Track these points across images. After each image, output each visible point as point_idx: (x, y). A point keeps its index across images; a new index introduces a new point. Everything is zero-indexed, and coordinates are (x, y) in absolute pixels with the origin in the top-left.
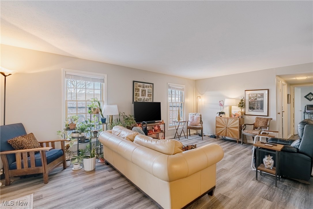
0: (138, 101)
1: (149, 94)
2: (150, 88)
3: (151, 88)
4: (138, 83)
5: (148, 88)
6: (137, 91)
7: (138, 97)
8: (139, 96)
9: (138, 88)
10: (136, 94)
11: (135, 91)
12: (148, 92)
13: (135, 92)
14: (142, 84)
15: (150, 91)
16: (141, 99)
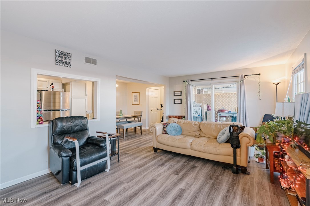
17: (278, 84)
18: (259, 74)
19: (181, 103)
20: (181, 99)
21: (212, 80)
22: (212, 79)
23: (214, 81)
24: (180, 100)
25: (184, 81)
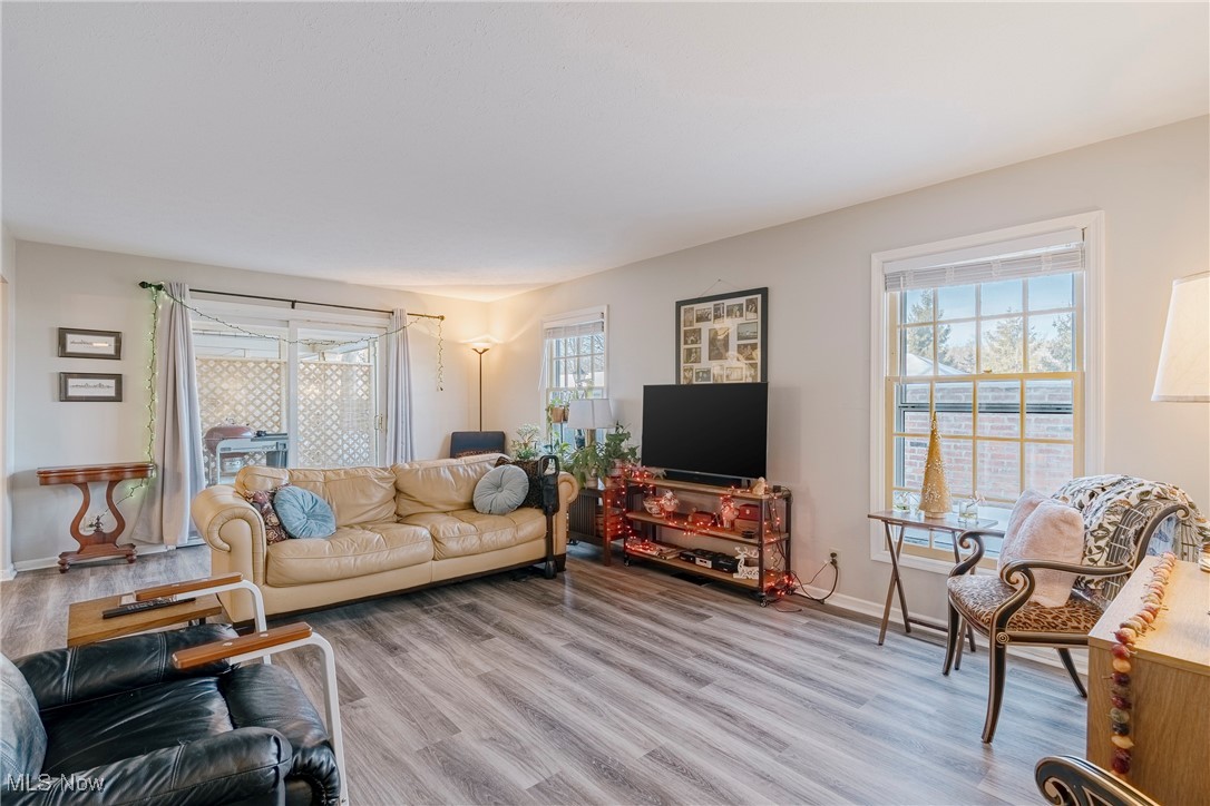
0: (695, 382)
1: (746, 346)
2: (751, 316)
3: (756, 311)
4: (697, 307)
5: (741, 315)
6: (693, 342)
7: (696, 366)
8: (698, 360)
9: (697, 326)
10: (689, 352)
11: (686, 343)
12: (740, 338)
13: (683, 347)
14: (711, 305)
15: (748, 331)
16: (708, 372)
17: (485, 350)
18: (442, 318)
19: (118, 398)
20: (118, 378)
21: (293, 307)
22: (293, 303)
23: (300, 312)
24: (112, 383)
25: (143, 285)
